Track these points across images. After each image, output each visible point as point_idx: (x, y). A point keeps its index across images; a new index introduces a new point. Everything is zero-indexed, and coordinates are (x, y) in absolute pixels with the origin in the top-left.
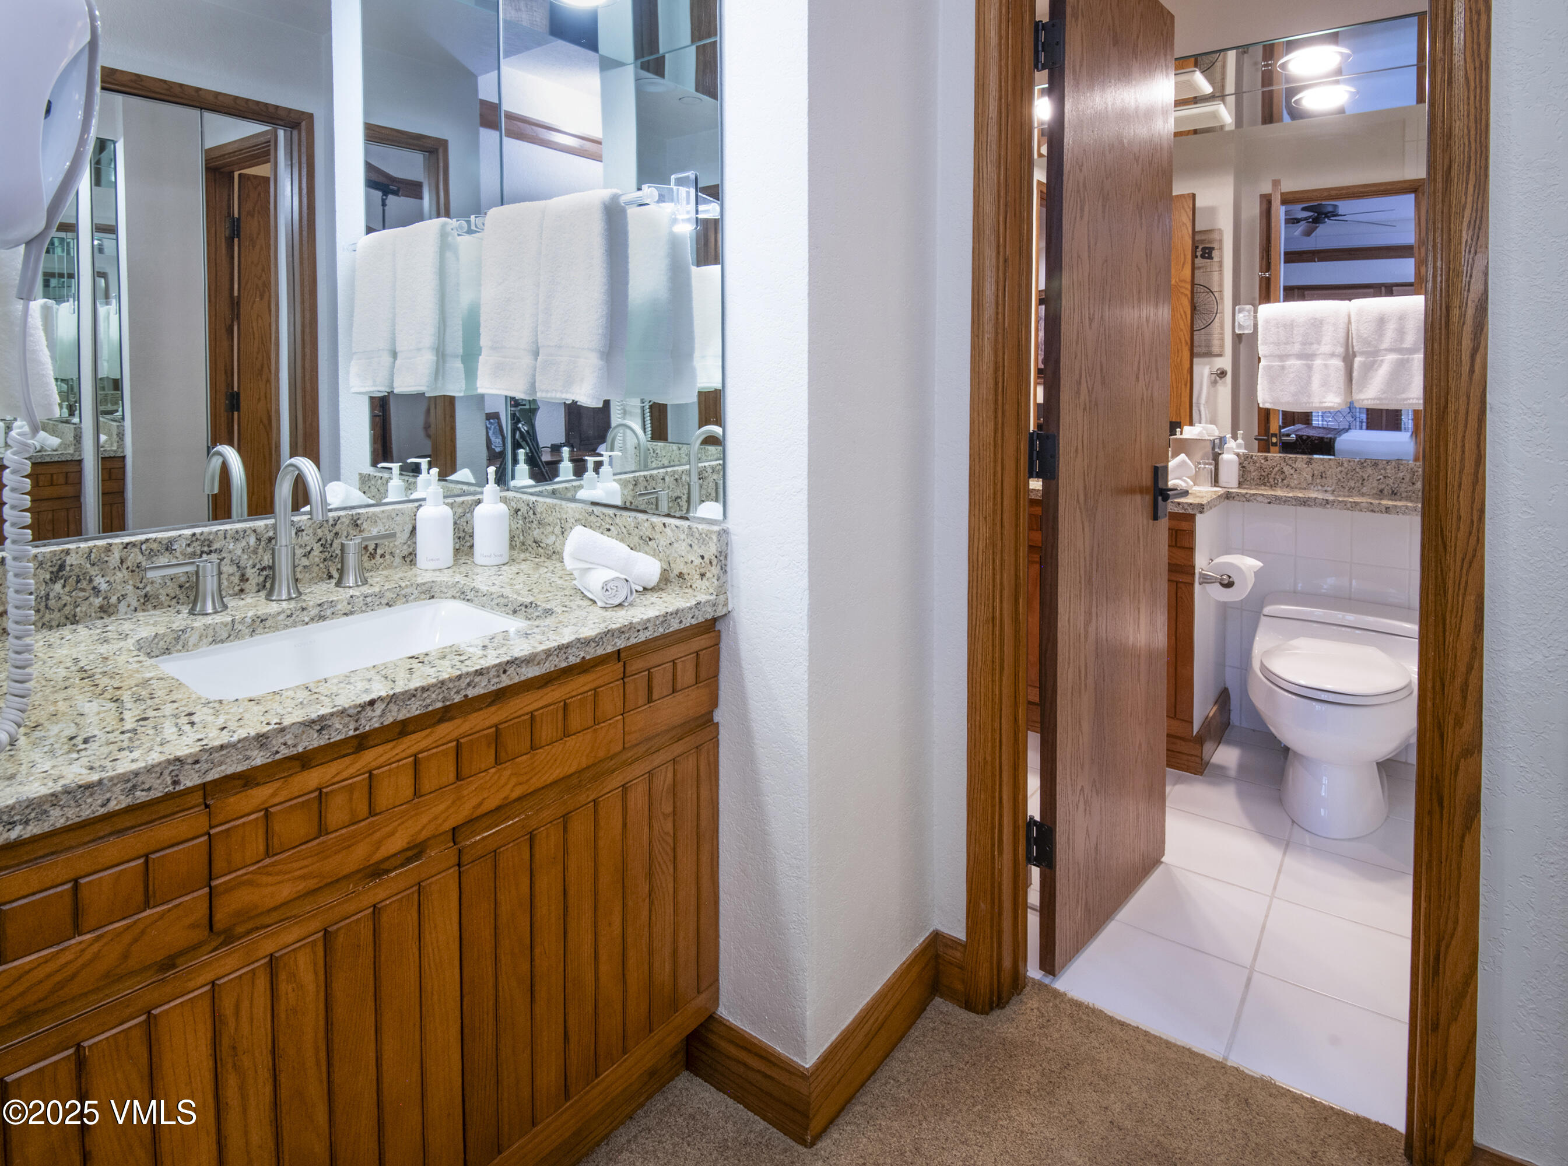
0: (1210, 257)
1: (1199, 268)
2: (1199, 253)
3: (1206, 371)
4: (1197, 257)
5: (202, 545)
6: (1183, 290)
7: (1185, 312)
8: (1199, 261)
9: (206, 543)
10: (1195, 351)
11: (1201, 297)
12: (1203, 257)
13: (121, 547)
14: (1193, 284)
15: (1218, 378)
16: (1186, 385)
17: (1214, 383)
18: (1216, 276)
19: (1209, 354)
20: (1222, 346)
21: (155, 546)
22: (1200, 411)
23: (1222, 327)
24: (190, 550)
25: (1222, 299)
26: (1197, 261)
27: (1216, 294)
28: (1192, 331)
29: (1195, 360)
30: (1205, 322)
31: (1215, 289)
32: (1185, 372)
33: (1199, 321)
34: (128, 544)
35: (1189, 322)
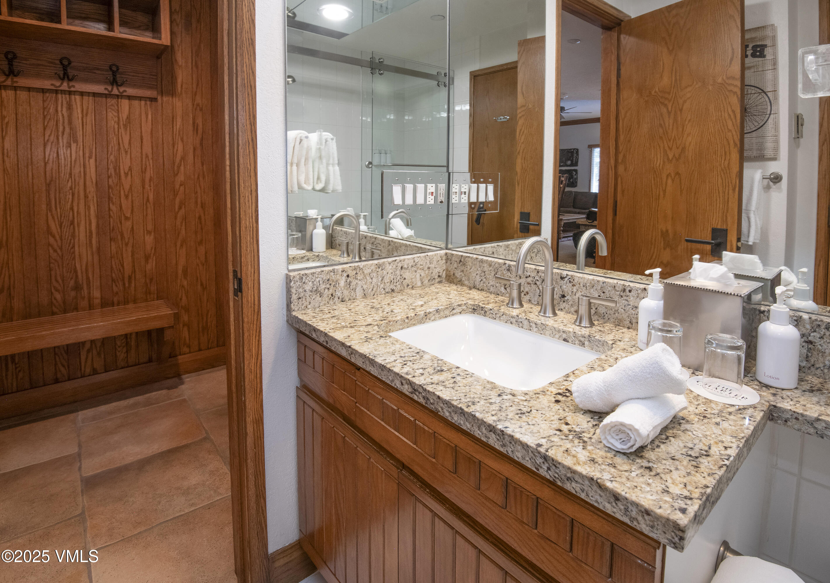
0: (762, 55)
1: (749, 68)
2: (749, 53)
3: (758, 175)
4: (747, 56)
6: (731, 88)
7: (733, 111)
8: (749, 61)
10: (745, 155)
11: (753, 98)
12: (754, 55)
14: (743, 85)
15: (771, 183)
16: (734, 190)
17: (767, 188)
18: (769, 75)
19: (761, 158)
20: (776, 149)
22: (749, 218)
23: (776, 128)
25: (776, 98)
26: (747, 60)
27: (769, 94)
28: (742, 134)
29: (746, 164)
30: (756, 124)
31: (769, 88)
32: (734, 175)
33: (750, 124)
35: (739, 121)
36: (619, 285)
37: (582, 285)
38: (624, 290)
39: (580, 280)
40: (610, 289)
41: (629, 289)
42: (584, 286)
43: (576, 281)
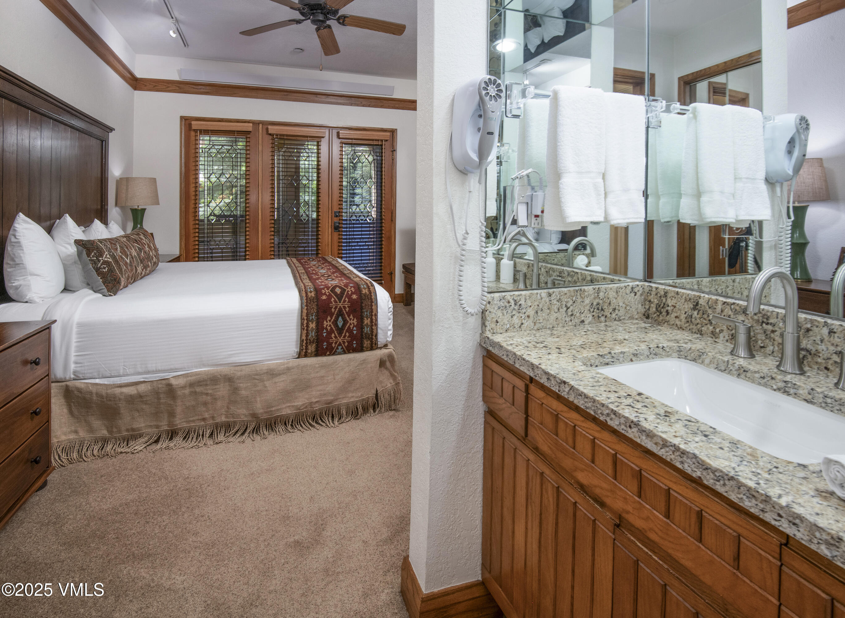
5: (763, 317)
9: (765, 317)
13: (722, 303)
21: (737, 308)
24: (756, 317)
34: (725, 302)
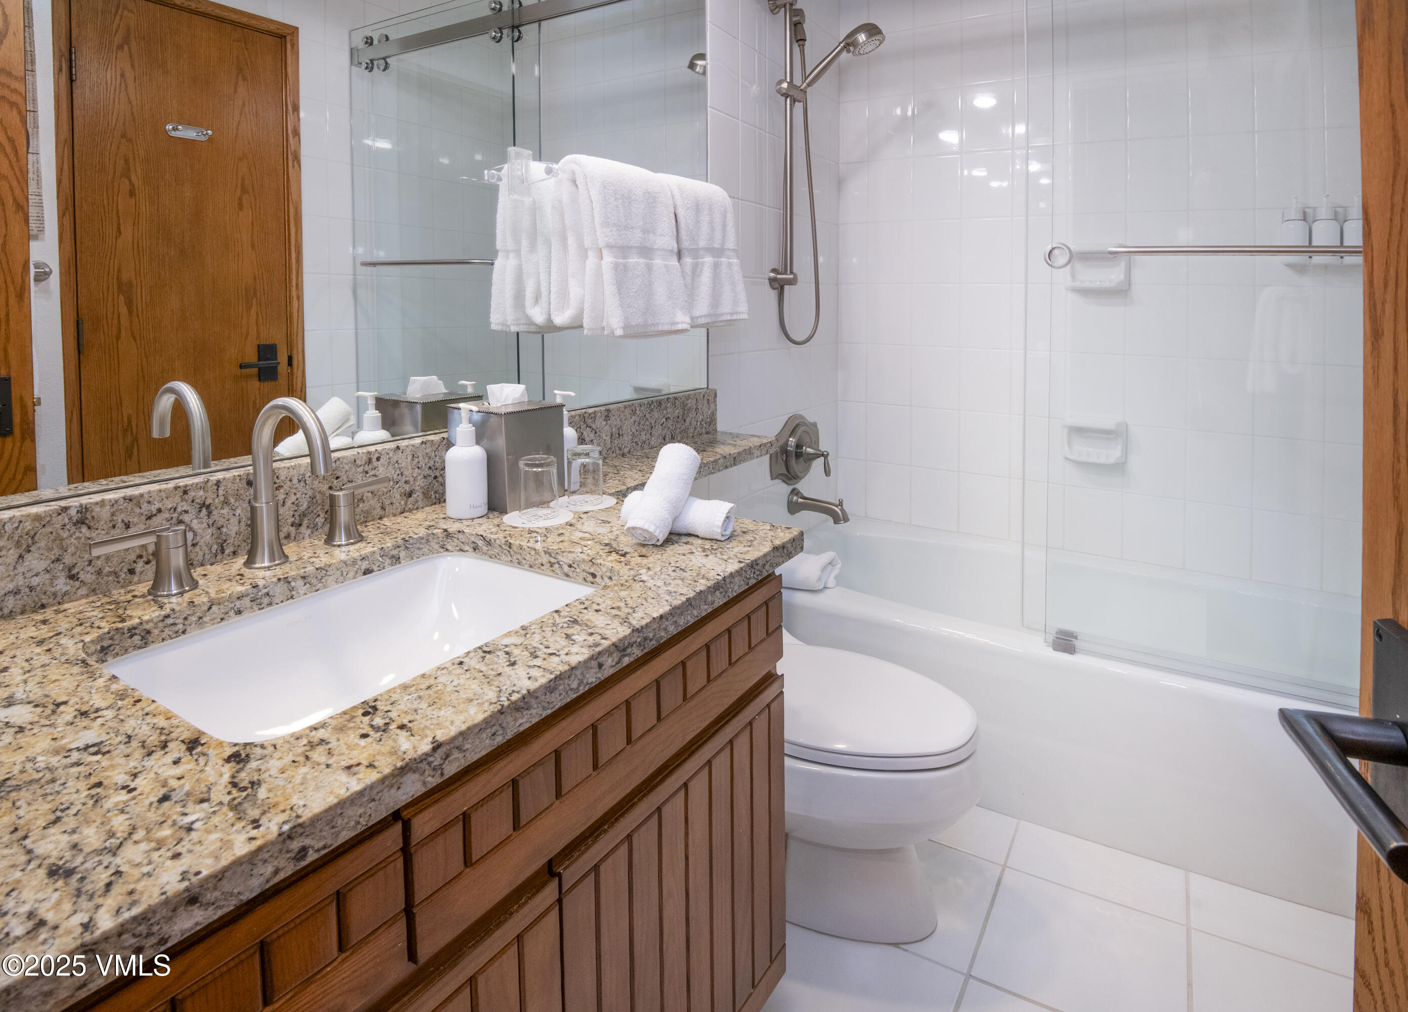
36: (361, 455)
37: (295, 481)
38: (370, 461)
39: (292, 472)
40: (347, 467)
41: (377, 455)
42: (299, 481)
43: (282, 478)
